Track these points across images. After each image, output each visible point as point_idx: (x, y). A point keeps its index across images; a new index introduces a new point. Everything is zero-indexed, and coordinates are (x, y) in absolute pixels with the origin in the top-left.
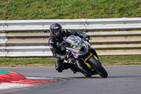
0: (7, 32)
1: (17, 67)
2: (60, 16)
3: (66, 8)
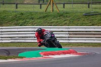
0: (69, 31)
1: (73, 47)
2: (93, 25)
3: (96, 21)
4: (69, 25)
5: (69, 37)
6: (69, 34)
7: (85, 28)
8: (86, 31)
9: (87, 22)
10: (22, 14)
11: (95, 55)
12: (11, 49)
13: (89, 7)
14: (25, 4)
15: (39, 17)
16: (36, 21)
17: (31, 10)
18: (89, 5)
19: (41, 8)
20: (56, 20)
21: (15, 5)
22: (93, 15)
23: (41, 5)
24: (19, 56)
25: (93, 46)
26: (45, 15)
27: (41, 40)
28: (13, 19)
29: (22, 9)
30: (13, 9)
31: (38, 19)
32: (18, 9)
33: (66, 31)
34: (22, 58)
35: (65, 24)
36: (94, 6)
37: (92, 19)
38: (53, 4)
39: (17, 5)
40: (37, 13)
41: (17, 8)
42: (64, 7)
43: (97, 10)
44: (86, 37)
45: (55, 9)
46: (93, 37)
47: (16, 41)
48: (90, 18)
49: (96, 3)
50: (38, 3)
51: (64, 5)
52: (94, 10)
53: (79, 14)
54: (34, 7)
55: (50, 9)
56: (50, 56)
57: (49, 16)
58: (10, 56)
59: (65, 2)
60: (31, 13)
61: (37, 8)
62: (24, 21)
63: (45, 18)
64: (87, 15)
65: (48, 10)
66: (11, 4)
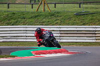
0: (60, 31)
2: (84, 24)
3: (86, 21)
4: (60, 25)
5: (60, 37)
6: (61, 33)
7: (76, 27)
8: (77, 31)
9: (78, 22)
10: (14, 14)
11: (86, 54)
12: (3, 49)
13: (80, 7)
14: (17, 4)
15: (30, 17)
16: (28, 21)
17: (23, 10)
18: (80, 5)
19: (32, 8)
20: (48, 20)
21: (7, 5)
22: (84, 15)
23: (32, 4)
24: (11, 55)
25: (84, 45)
26: (37, 14)
27: (40, 40)
28: (5, 19)
29: (14, 8)
30: (5, 9)
31: (29, 18)
32: (10, 9)
33: (57, 31)
34: (14, 57)
35: (56, 24)
36: (85, 6)
37: (83, 18)
38: (44, 4)
39: (8, 5)
40: (28, 12)
41: (8, 8)
42: (55, 7)
43: (88, 10)
44: (77, 37)
45: (47, 9)
46: (84, 37)
47: (8, 40)
48: (81, 18)
49: (87, 3)
50: (29, 3)
51: (55, 5)
52: (85, 10)
53: (70, 14)
54: (25, 7)
55: (41, 9)
56: (42, 55)
57: (41, 15)
58: (2, 55)
59: (57, 2)
60: (22, 12)
61: (28, 8)
62: (16, 20)
63: (37, 18)
64: (79, 15)
65: (39, 10)
66: (3, 3)
